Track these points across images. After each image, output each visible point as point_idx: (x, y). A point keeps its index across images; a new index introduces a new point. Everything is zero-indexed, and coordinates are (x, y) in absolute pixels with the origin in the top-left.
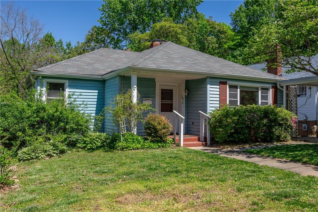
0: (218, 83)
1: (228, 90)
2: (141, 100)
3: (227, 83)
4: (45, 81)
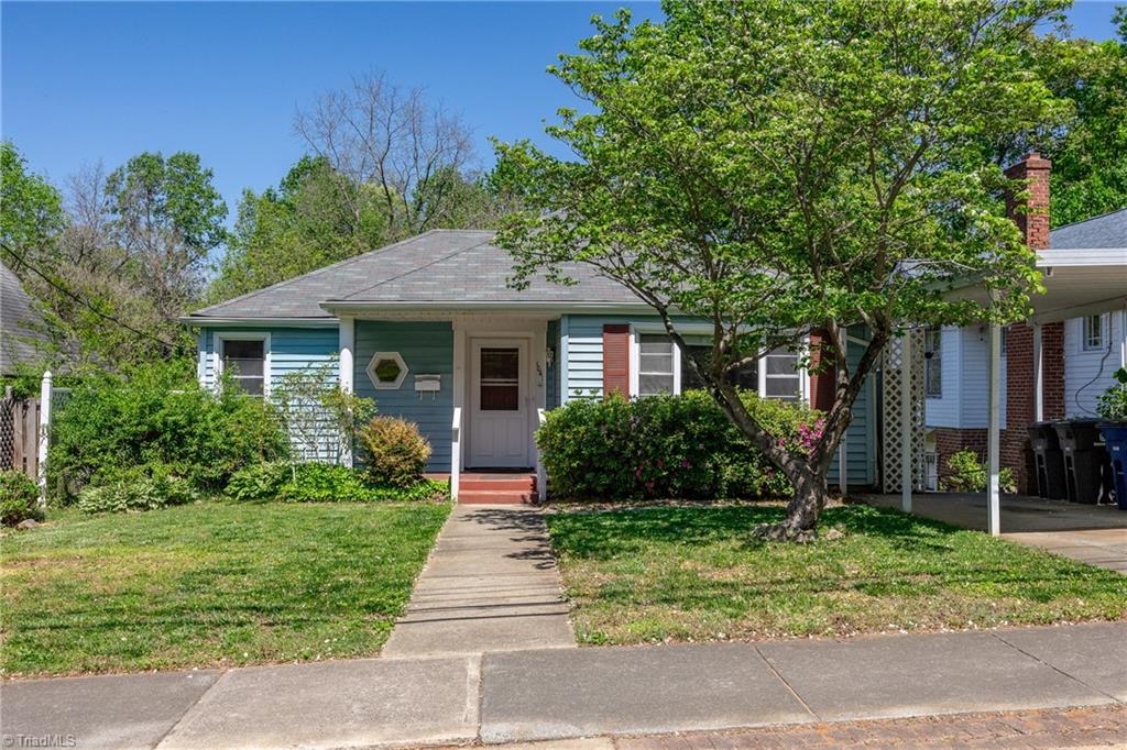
0: (602, 330)
1: (634, 348)
2: (410, 380)
3: (632, 329)
4: (218, 338)
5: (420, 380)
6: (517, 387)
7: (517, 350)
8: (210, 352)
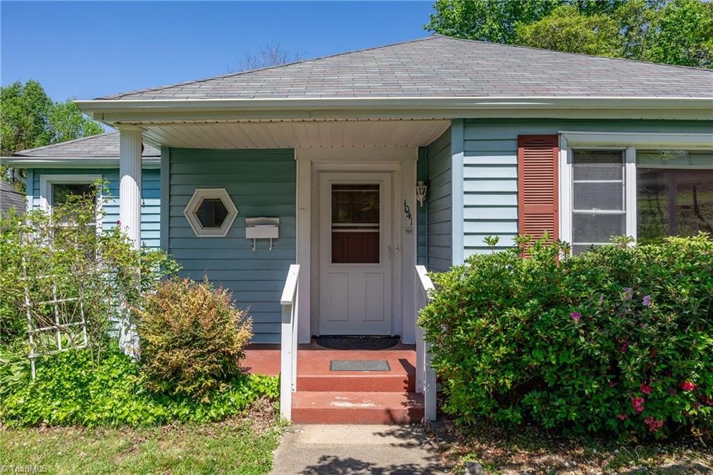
0: (513, 145)
1: (565, 171)
2: (240, 226)
3: (562, 141)
4: (45, 181)
5: (253, 225)
6: (378, 234)
7: (377, 187)
8: (36, 197)
